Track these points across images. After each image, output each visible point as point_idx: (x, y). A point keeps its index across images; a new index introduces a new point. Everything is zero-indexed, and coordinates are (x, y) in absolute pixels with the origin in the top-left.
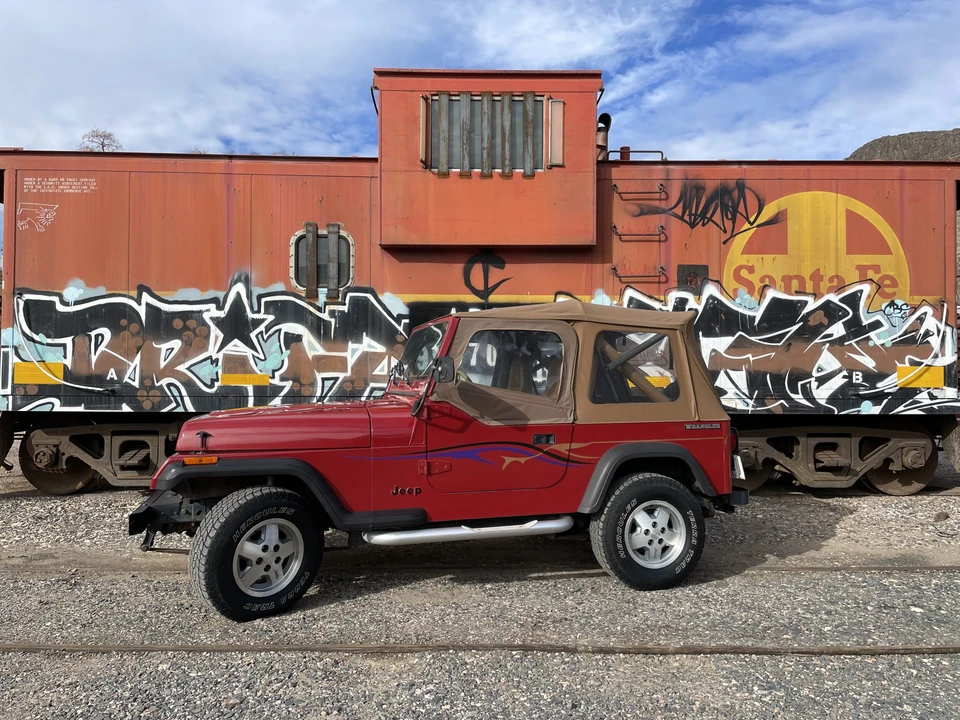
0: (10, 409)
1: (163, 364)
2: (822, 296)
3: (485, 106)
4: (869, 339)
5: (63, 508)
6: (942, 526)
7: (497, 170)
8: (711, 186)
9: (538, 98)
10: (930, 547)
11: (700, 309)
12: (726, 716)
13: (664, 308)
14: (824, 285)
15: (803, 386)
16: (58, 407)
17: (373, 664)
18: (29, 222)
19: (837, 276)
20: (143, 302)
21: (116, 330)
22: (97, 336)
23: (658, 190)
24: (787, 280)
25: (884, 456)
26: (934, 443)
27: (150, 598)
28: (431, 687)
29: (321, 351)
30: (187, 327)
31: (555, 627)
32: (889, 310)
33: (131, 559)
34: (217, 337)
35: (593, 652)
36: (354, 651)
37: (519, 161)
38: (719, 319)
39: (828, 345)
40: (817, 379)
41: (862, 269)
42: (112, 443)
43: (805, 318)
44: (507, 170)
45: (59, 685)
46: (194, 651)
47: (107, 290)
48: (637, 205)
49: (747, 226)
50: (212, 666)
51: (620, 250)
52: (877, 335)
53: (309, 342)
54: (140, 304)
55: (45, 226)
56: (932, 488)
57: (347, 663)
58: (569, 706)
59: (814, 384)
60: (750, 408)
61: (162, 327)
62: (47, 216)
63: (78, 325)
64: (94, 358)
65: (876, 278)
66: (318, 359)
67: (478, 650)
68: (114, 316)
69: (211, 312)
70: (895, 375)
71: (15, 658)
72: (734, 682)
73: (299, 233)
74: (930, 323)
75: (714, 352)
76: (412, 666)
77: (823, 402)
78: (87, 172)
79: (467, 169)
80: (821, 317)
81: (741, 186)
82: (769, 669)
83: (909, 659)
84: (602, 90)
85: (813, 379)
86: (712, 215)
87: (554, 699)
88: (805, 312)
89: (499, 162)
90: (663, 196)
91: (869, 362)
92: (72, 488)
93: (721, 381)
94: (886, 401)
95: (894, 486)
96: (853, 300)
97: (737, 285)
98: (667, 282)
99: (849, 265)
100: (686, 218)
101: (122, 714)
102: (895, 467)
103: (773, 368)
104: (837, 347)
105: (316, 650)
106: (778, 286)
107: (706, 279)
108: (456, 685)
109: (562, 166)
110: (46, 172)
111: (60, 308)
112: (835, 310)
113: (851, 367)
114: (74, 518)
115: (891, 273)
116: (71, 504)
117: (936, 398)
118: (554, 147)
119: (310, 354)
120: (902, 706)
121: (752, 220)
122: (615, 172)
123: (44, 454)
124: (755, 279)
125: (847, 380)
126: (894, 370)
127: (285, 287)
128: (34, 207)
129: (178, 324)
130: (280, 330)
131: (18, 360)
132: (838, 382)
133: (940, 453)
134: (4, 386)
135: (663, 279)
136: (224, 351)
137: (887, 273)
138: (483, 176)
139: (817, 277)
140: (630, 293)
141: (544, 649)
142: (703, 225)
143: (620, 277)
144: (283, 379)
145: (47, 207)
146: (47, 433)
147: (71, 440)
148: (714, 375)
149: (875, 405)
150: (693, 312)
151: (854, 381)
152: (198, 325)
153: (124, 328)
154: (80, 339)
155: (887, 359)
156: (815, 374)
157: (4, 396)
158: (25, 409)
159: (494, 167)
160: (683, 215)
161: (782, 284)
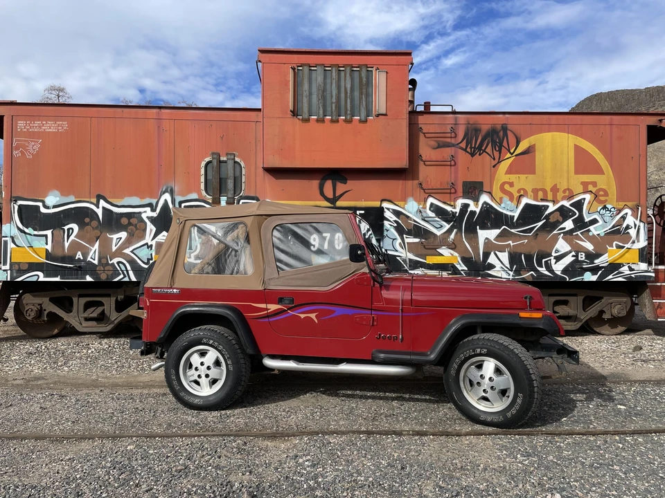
0: (9, 280)
1: (114, 249)
2: (558, 202)
3: (334, 74)
4: (589, 231)
5: (46, 347)
6: (638, 355)
7: (342, 117)
8: (485, 128)
9: (369, 69)
10: (630, 368)
11: (478, 211)
12: (500, 473)
13: (454, 210)
14: (560, 195)
15: (546, 262)
16: (42, 278)
17: (269, 444)
18: (21, 151)
19: (568, 189)
20: (101, 206)
21: (82, 225)
22: (68, 230)
23: (450, 131)
24: (535, 191)
25: (599, 309)
26: (632, 300)
27: (115, 404)
28: (309, 457)
30: (131, 223)
31: (387, 420)
32: (603, 212)
33: (97, 380)
34: (151, 230)
35: (413, 435)
36: (256, 436)
37: (356, 111)
38: (490, 218)
39: (562, 235)
40: (555, 258)
41: (585, 184)
42: (79, 303)
43: (547, 217)
44: (348, 117)
45: (62, 460)
46: (150, 437)
47: (76, 198)
48: (435, 141)
49: (509, 155)
50: (164, 447)
51: (424, 172)
52: (595, 228)
54: (98, 207)
55: (32, 154)
56: (631, 330)
57: (252, 444)
58: (399, 468)
59: (553, 261)
60: (511, 277)
61: (113, 223)
62: (34, 147)
63: (56, 222)
64: (67, 245)
65: (594, 190)
67: (337, 434)
68: (81, 216)
70: (607, 255)
71: (31, 443)
72: (504, 452)
73: (207, 159)
74: (630, 220)
75: (487, 241)
76: (295, 446)
77: (559, 273)
78: (62, 118)
79: (321, 116)
80: (557, 216)
81: (505, 128)
82: (527, 444)
83: (617, 438)
84: (412, 64)
85: (552, 258)
86: (486, 148)
87: (389, 464)
88: (547, 213)
89: (343, 111)
90: (453, 135)
91: (589, 246)
92: (50, 333)
93: (492, 259)
94: (600, 272)
95: (606, 329)
96: (579, 205)
97: (501, 195)
98: (456, 192)
99: (576, 182)
100: (469, 150)
101: (107, 477)
102: (606, 316)
103: (526, 250)
104: (568, 236)
105: (231, 435)
106: (529, 196)
107: (481, 191)
108: (325, 456)
109: (385, 115)
110: (33, 117)
111: (43, 210)
112: (567, 212)
113: (577, 250)
114: (55, 354)
115: (604, 187)
116: (50, 344)
118: (380, 102)
120: (613, 466)
121: (512, 151)
122: (421, 119)
123: (32, 310)
124: (514, 191)
125: (574, 258)
126: (606, 251)
127: (197, 195)
129: (124, 221)
131: (15, 246)
132: (569, 259)
133: (636, 307)
134: (5, 264)
135: (453, 191)
136: (156, 239)
137: (601, 187)
138: (332, 121)
139: (555, 189)
140: (431, 200)
141: (380, 433)
142: (480, 155)
143: (424, 190)
144: (196, 258)
145: (32, 141)
146: (34, 296)
147: (50, 300)
148: (486, 255)
149: (593, 274)
150: (473, 213)
151: (580, 259)
152: (139, 222)
153: (88, 224)
154: (57, 232)
155: (601, 244)
156: (554, 254)
157: (4, 270)
158: (19, 279)
159: (340, 115)
160: (466, 148)
161: (532, 194)
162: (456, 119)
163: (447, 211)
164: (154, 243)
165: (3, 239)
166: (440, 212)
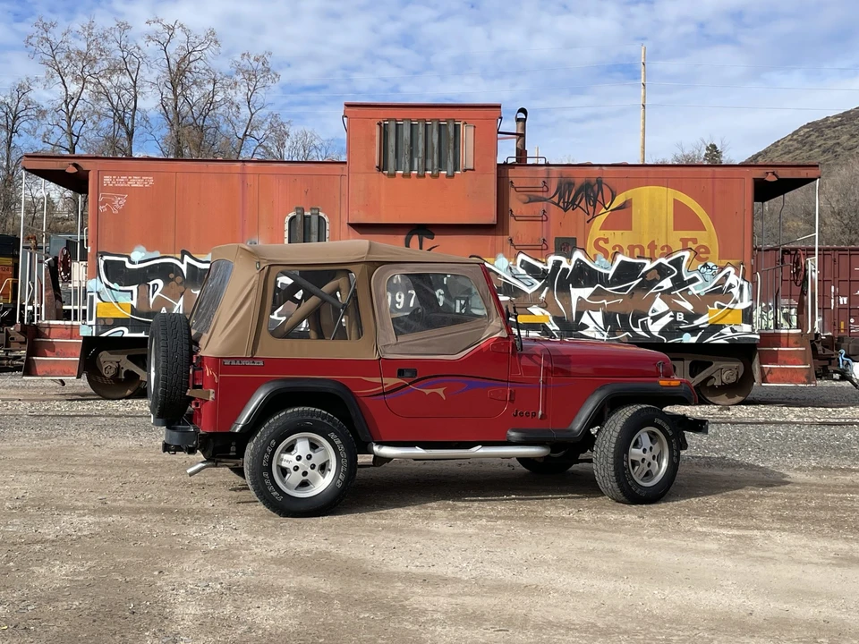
0: (94, 335)
2: (656, 259)
3: (421, 128)
4: (688, 290)
7: (428, 172)
8: (579, 182)
9: (457, 123)
11: (571, 268)
13: (545, 268)
14: (658, 252)
15: (642, 322)
16: (127, 334)
18: (107, 207)
19: (667, 246)
20: (185, 262)
21: (167, 281)
22: (154, 285)
23: (541, 185)
24: (631, 248)
25: (708, 375)
32: (703, 270)
37: (443, 166)
38: (584, 275)
39: (660, 294)
40: (652, 318)
41: (684, 241)
43: (644, 276)
44: (435, 173)
47: (161, 253)
48: (528, 195)
49: (604, 210)
51: (514, 227)
52: (695, 288)
54: (183, 263)
55: (118, 209)
59: (650, 321)
60: (605, 338)
61: (198, 279)
62: (119, 202)
63: (142, 277)
64: (152, 300)
65: (694, 247)
68: (165, 271)
70: (707, 315)
73: (292, 214)
74: (733, 279)
75: (581, 300)
77: (656, 334)
78: (148, 173)
79: (407, 171)
80: (655, 275)
81: (599, 182)
84: (501, 118)
85: (649, 318)
86: (580, 203)
88: (644, 271)
89: (429, 166)
90: (545, 189)
91: (689, 306)
93: (585, 319)
94: (700, 333)
95: (723, 399)
96: (677, 263)
97: (596, 252)
98: (547, 249)
99: (675, 238)
100: (561, 204)
102: (717, 383)
103: (622, 310)
104: (666, 295)
106: (625, 252)
107: (575, 248)
109: (473, 170)
110: (118, 173)
111: (129, 266)
112: (664, 269)
113: (675, 309)
115: (705, 244)
117: (736, 331)
118: (467, 156)
121: (607, 206)
122: (511, 173)
124: (609, 247)
125: (672, 319)
126: (706, 311)
128: (110, 196)
131: (99, 301)
132: (666, 320)
134: (91, 319)
135: (544, 247)
137: (702, 244)
138: (418, 176)
139: (652, 246)
140: (521, 257)
142: (573, 209)
143: (515, 246)
144: (279, 315)
145: (118, 196)
146: (111, 354)
147: (128, 358)
148: (580, 315)
149: (692, 336)
150: (565, 270)
151: (678, 319)
153: (172, 280)
154: (141, 287)
155: (701, 304)
156: (650, 314)
157: (89, 326)
158: (104, 335)
159: (426, 170)
160: (559, 202)
161: (628, 251)
162: (548, 172)
163: (538, 268)
165: (89, 294)
166: (531, 269)
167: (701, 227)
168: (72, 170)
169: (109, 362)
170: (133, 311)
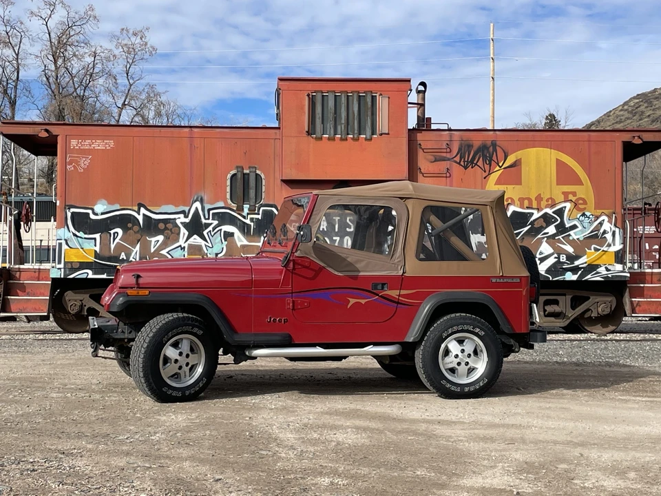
0: (62, 277)
1: (153, 250)
2: (542, 209)
3: (343, 99)
4: (569, 235)
7: (350, 136)
8: (476, 145)
9: (374, 95)
14: (544, 203)
16: (91, 276)
18: (74, 166)
19: (551, 198)
20: (141, 213)
21: (125, 229)
22: (114, 234)
23: (445, 147)
24: (521, 200)
25: (586, 308)
29: (245, 242)
30: (166, 228)
32: (582, 218)
34: (184, 234)
37: (363, 130)
39: (546, 239)
40: (539, 259)
41: (566, 194)
43: (532, 223)
44: (356, 136)
47: (121, 206)
48: (434, 156)
49: (498, 168)
51: (422, 179)
52: (575, 234)
53: (238, 237)
54: (139, 214)
55: (83, 169)
59: (538, 262)
61: (152, 228)
62: (84, 162)
63: (103, 227)
64: (113, 246)
65: (574, 199)
66: (243, 246)
68: (124, 222)
69: (181, 219)
70: (586, 257)
73: (233, 172)
74: (607, 226)
75: (479, 244)
77: (543, 273)
78: (109, 137)
79: (332, 135)
80: (542, 222)
81: (494, 145)
84: (410, 90)
85: (537, 259)
86: (477, 162)
88: (532, 219)
89: (351, 131)
90: (448, 150)
91: (570, 249)
92: (84, 329)
94: (580, 272)
95: (598, 328)
96: (560, 212)
99: (558, 192)
100: (462, 163)
104: (551, 240)
106: (516, 204)
109: (388, 134)
110: (83, 137)
111: (92, 217)
112: (549, 218)
113: (559, 252)
115: (583, 196)
118: (383, 123)
119: (239, 244)
121: (500, 165)
122: (420, 137)
123: (75, 306)
125: (557, 260)
126: (585, 253)
127: (224, 203)
128: (76, 157)
129: (161, 226)
130: (221, 230)
131: (68, 248)
132: (551, 261)
134: (59, 263)
136: (188, 242)
137: (580, 196)
138: (341, 139)
139: (539, 198)
142: (472, 167)
145: (83, 157)
146: (75, 293)
147: (90, 297)
149: (574, 274)
151: (561, 260)
152: (173, 227)
153: (130, 229)
154: (103, 235)
155: (581, 248)
156: (538, 256)
157: (58, 269)
158: (71, 276)
159: (348, 134)
160: (460, 161)
161: (519, 203)
162: (451, 136)
164: (186, 245)
165: (58, 242)
167: (579, 182)
168: (44, 135)
169: (73, 300)
170: (97, 255)
